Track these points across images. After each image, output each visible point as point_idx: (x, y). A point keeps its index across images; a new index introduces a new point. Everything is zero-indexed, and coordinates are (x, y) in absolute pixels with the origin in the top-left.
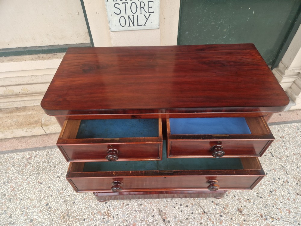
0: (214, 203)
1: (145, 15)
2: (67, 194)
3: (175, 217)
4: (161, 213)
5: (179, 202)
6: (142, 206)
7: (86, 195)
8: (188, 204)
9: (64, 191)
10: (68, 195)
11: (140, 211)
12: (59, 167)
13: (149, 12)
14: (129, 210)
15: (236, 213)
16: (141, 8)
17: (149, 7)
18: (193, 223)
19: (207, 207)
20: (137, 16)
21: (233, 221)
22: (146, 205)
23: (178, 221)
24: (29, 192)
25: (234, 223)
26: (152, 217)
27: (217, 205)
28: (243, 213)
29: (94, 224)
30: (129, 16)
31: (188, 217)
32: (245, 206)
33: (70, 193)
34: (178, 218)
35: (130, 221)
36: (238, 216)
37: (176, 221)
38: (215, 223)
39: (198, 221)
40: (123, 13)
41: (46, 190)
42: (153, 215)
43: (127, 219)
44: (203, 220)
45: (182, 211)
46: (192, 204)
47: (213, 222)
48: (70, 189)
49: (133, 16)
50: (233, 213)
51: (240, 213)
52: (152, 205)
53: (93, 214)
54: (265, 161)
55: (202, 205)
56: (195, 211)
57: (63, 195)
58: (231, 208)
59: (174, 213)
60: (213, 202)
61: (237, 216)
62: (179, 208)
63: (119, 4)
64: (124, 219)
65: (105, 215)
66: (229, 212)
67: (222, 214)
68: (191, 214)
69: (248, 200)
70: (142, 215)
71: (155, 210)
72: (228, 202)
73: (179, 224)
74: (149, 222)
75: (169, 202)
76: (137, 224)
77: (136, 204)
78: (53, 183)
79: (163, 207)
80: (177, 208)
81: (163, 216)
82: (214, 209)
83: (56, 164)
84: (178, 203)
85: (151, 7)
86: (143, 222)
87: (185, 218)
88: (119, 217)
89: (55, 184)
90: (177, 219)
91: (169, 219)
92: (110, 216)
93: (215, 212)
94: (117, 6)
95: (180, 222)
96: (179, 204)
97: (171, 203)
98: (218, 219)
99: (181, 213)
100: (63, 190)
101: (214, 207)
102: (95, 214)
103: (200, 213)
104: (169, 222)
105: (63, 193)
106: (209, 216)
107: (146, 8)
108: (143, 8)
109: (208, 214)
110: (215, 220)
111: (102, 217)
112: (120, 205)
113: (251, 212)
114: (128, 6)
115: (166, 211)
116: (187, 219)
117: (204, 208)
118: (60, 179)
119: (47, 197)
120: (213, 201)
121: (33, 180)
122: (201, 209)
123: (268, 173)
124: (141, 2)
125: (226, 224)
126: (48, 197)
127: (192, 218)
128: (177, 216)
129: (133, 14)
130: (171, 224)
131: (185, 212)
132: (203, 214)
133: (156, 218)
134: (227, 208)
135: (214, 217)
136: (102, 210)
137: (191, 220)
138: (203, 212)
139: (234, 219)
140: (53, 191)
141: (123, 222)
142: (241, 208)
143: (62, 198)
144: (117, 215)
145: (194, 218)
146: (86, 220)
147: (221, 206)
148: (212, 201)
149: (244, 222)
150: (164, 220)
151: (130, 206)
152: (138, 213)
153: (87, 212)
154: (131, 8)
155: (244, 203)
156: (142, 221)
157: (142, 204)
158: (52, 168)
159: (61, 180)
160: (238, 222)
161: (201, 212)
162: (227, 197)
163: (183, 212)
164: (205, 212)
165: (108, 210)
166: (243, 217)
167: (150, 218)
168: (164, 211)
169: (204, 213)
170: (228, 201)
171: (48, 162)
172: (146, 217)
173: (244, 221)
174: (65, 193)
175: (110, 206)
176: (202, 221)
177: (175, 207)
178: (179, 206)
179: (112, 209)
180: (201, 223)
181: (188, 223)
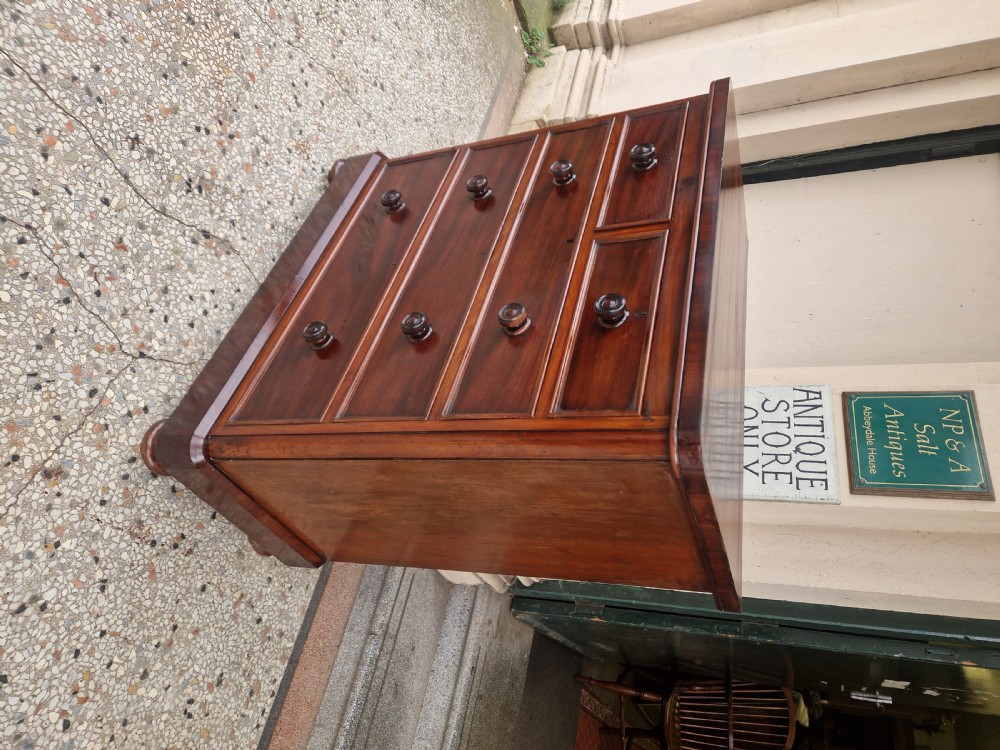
0: (138, 411)
1: (757, 462)
3: (191, 267)
4: (227, 246)
5: (215, 317)
6: (268, 226)
8: (193, 333)
10: (377, 133)
11: (262, 210)
13: (763, 473)
14: (282, 193)
15: (59, 453)
16: (776, 455)
17: (776, 473)
18: (144, 295)
19: (149, 378)
20: (757, 446)
21: (48, 419)
22: (266, 237)
23: (179, 264)
25: (41, 411)
26: (233, 218)
27: (130, 414)
28: (38, 477)
30: (757, 427)
31: (168, 298)
32: (49, 508)
33: (377, 138)
34: (186, 271)
35: (261, 171)
36: (47, 452)
37: (182, 258)
38: (94, 354)
39: (138, 313)
40: (763, 415)
42: (234, 225)
43: (268, 168)
44: (130, 328)
45: (192, 299)
46: (186, 344)
47: (99, 350)
49: (757, 437)
50: (67, 442)
51: (47, 465)
52: (256, 248)
53: (321, 128)
55: (163, 369)
56: (166, 330)
58: (86, 450)
59: (202, 273)
60: (146, 409)
61: (49, 446)
62: (203, 298)
63: (786, 410)
64: (273, 164)
65: (305, 142)
66: (80, 433)
67: (95, 401)
68: (166, 312)
69: (57, 545)
70: (253, 204)
71: (241, 243)
72: (106, 458)
73: (172, 258)
74: (230, 201)
75: (232, 292)
77: (282, 220)
79: (234, 266)
80: (208, 295)
81: (218, 243)
82: (125, 391)
84: (216, 310)
85: (777, 479)
86: (239, 189)
87: (170, 287)
88: (282, 160)
90: (185, 267)
91: (201, 249)
93: (118, 386)
94: (783, 406)
95: (173, 264)
96: (211, 312)
97: (226, 294)
98: (95, 373)
99: (191, 292)
101: (130, 397)
102: (319, 130)
103: (151, 340)
104: (194, 242)
106: (123, 356)
107: (775, 467)
108: (776, 459)
109: (130, 358)
110: (98, 361)
111: (306, 134)
112: (302, 189)
113: (19, 511)
114: (783, 428)
115: (221, 264)
116: (165, 291)
117: (152, 363)
119: (393, 101)
120: (147, 416)
121: (427, 116)
122: (156, 354)
124: (790, 455)
125: (60, 383)
126: (392, 103)
127: (157, 307)
128: (190, 274)
129: (760, 437)
130: (186, 238)
131: (183, 306)
132: (142, 345)
133: (223, 224)
134: (94, 437)
135: (109, 368)
136: (316, 149)
137: (155, 296)
138: (145, 352)
139: (51, 423)
140: (395, 120)
141: (270, 156)
142: (56, 489)
143: (378, 119)
144: (289, 163)
145: (151, 311)
146: (320, 104)
147: (114, 423)
148: (151, 410)
149: (13, 450)
150: (207, 235)
151: (288, 204)
152: (262, 203)
153: (331, 123)
154: (777, 433)
155: (61, 516)
156: (243, 191)
157: (272, 232)
160: (32, 429)
161: (149, 344)
162: (122, 473)
163: (187, 298)
164: (142, 355)
165: (308, 158)
166: (28, 462)
167: (234, 212)
168: (223, 258)
169: (142, 350)
170: (110, 462)
172: (244, 207)
173: (15, 458)
174: (382, 131)
175: (314, 169)
176: (127, 322)
177: (213, 291)
178: (206, 305)
179: (306, 165)
180: (125, 314)
181: (154, 281)
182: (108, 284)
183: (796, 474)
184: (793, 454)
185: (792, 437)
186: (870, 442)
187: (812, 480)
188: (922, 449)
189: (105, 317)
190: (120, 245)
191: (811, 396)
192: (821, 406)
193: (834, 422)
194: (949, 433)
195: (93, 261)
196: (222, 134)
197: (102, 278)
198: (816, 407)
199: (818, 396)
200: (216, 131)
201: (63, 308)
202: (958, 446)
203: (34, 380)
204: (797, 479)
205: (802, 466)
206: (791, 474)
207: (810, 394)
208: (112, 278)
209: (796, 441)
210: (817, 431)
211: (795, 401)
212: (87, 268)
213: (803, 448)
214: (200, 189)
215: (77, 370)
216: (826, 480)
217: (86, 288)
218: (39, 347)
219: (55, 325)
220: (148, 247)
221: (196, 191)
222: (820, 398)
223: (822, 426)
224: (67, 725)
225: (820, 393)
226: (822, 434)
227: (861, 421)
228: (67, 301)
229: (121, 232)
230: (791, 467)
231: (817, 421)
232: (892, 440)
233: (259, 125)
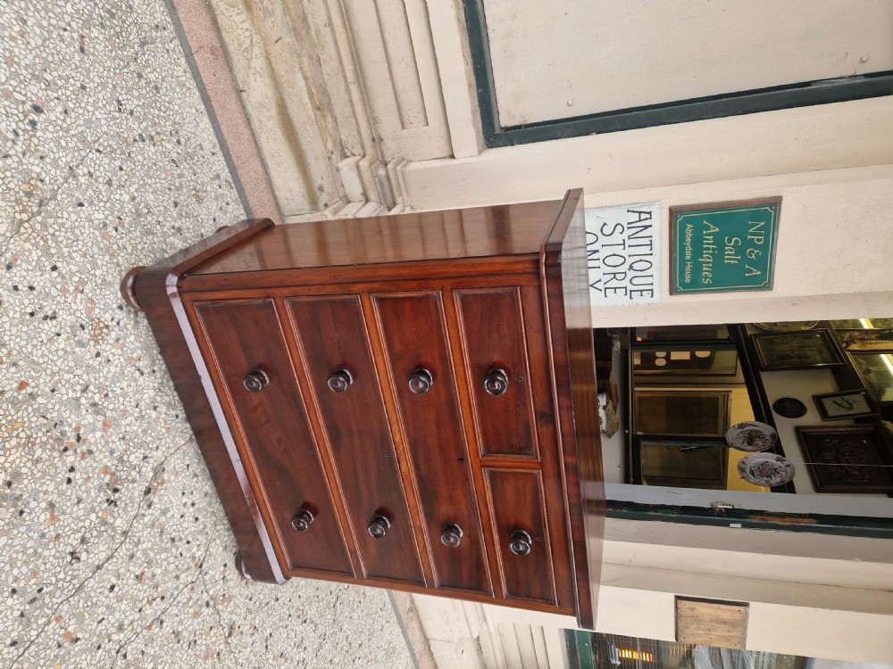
0: (225, 571)
1: (600, 280)
2: (93, 164)
3: (164, 512)
4: (159, 470)
5: (198, 496)
6: (154, 414)
7: (114, 233)
8: (201, 520)
9: (94, 151)
10: (92, 170)
11: (141, 417)
12: (144, 91)
13: (605, 289)
14: (132, 383)
15: (225, 628)
16: (615, 274)
17: (615, 288)
18: (171, 560)
19: (212, 562)
20: (599, 267)
21: (209, 635)
22: (161, 420)
23: (160, 524)
24: (43, 13)
25: (206, 639)
26: (142, 456)
27: (223, 578)
28: (229, 640)
29: (59, 307)
30: (598, 251)
31: (177, 538)
32: (242, 633)
33: (98, 173)
34: (166, 518)
35: (111, 407)
36: (222, 635)
37: (158, 520)
38: (191, 603)
39: (180, 566)
40: (603, 241)
41: (71, 81)
42: (146, 457)
43: (110, 395)
44: (186, 574)
45: (182, 516)
46: (205, 527)
47: (190, 599)
48: (106, 166)
49: (598, 259)
50: (222, 622)
51: (227, 635)
52: (166, 435)
53: (80, 288)
54: (323, 599)
55: (211, 549)
56: (194, 544)
57: (83, 153)
58: (229, 609)
59: (171, 502)
60: (225, 566)
62: (185, 504)
63: (621, 233)
64: (107, 386)
65: (92, 325)
66: (221, 614)
67: (211, 603)
68: (185, 541)
69: (255, 628)
70: (135, 428)
71: (160, 452)
72: (235, 596)
73: (156, 530)
74: (129, 456)
75: (188, 473)
76: (111, 430)
77: (152, 393)
78: (100, 96)
79: (172, 466)
80: (185, 500)
81: (156, 479)
82: (213, 581)
83: (149, 76)
84: (194, 493)
85: (615, 293)
86: (122, 441)
87: (172, 536)
88: (105, 371)
89: (100, 104)
90: (163, 519)
91: (156, 500)
92: (97, 342)
93: (210, 586)
94: (619, 229)
95: (159, 530)
96: (194, 499)
97: (187, 480)
98: (199, 602)
99: (179, 516)
100: (96, 146)
101: (217, 578)
102: (82, 292)
103: (195, 557)
104: (150, 505)
105: (88, 150)
106: (198, 581)
107: (614, 283)
108: (615, 277)
109: (200, 576)
110: (195, 600)
111: (85, 320)
112: (133, 351)
113: (237, 651)
114: (619, 250)
115: (169, 481)
116: (173, 540)
117: (206, 558)
118: (117, 115)
119: (56, 95)
120: (229, 565)
121: (77, 11)
122: (203, 554)
123: (308, 621)
124: (625, 273)
125: (198, 627)
126: (58, 99)
127: (180, 550)
128: (169, 515)
129: (601, 260)
130: (147, 513)
131: (185, 525)
132: (196, 565)
133: (144, 469)
134: (225, 604)
135: (200, 592)
136: (101, 309)
137: (174, 550)
138: (200, 563)
139: (212, 633)
140: (81, 111)
141: (100, 388)
142: (237, 629)
143: (76, 154)
144: (109, 361)
145: (181, 555)
146: (55, 274)
147: (224, 590)
148: (227, 561)
149: (215, 656)
150: (148, 491)
151: (141, 378)
152: (136, 415)
153: (77, 264)
154: (614, 255)
155: (247, 625)
156: (124, 438)
157: (158, 409)
158: (133, 66)
159: (118, 121)
160: (211, 645)
162: (245, 585)
163: (182, 520)
164: (201, 566)
165: (107, 327)
166: (222, 647)
167: (137, 454)
168: (166, 476)
169: (199, 566)
170: (238, 593)
171: (143, 44)
172: (135, 440)
173: (218, 654)
174: (90, 155)
175: (118, 323)
176: (182, 576)
177: (183, 494)
178: (189, 503)
179: (113, 335)
180: (177, 577)
181: (166, 550)
182: (159, 589)
183: (630, 287)
184: (628, 272)
185: (627, 257)
186: (688, 257)
187: (641, 291)
188: (728, 259)
189: (176, 593)
190: (139, 578)
191: (643, 216)
192: (651, 226)
193: (661, 239)
194: (752, 244)
195: (145, 602)
196: (75, 451)
197: (155, 595)
198: (646, 227)
199: (648, 216)
200: (72, 458)
201: (165, 624)
202: (757, 255)
203: (192, 643)
204: (631, 291)
205: (634, 281)
206: (626, 288)
207: (642, 215)
208: (156, 587)
209: (630, 261)
210: (646, 250)
211: (629, 224)
212: (148, 606)
213: (636, 266)
214: (116, 490)
215: (196, 615)
216: (652, 290)
217: (158, 608)
218: (179, 642)
219: (171, 631)
220: (145, 552)
221: (117, 495)
222: (651, 218)
223: (651, 245)
224: (305, 622)
225: (650, 213)
226: (650, 252)
227: (683, 238)
228: (162, 622)
229: (132, 576)
230: (626, 283)
231: (647, 241)
232: (707, 253)
233: (71, 394)
